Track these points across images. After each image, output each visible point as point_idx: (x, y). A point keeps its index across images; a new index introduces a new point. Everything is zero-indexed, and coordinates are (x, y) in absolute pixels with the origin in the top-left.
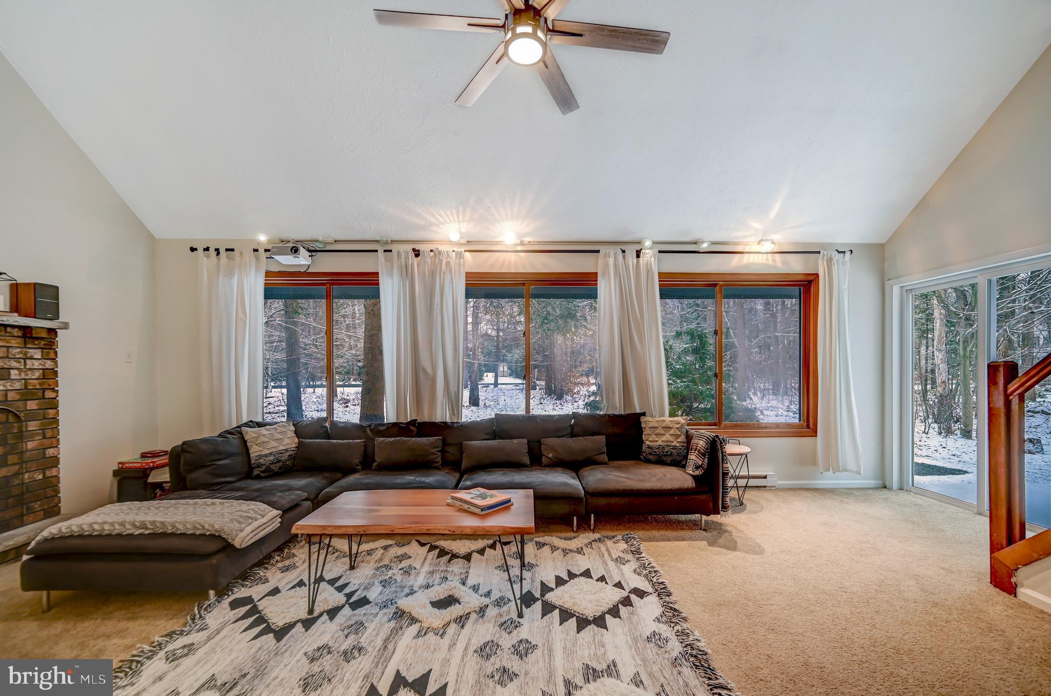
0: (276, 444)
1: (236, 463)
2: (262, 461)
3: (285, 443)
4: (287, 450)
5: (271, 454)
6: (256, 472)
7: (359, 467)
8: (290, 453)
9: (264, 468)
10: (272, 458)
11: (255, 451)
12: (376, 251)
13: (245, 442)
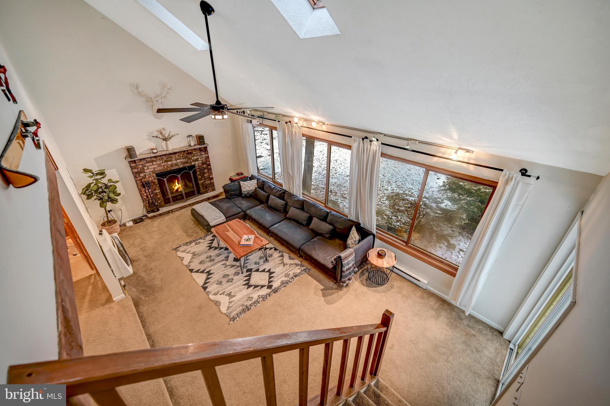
0: (248, 188)
1: (237, 192)
2: (244, 193)
3: (251, 188)
4: (251, 190)
5: (246, 191)
6: (243, 196)
7: (265, 203)
8: (252, 191)
9: (244, 195)
10: (247, 192)
11: (243, 190)
12: (276, 121)
13: (240, 186)
